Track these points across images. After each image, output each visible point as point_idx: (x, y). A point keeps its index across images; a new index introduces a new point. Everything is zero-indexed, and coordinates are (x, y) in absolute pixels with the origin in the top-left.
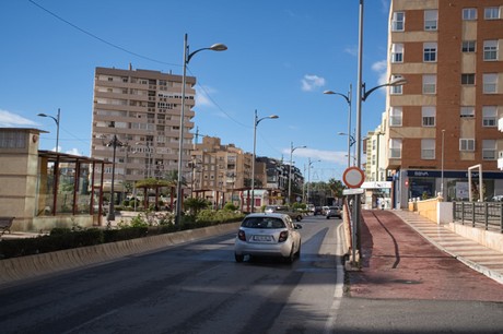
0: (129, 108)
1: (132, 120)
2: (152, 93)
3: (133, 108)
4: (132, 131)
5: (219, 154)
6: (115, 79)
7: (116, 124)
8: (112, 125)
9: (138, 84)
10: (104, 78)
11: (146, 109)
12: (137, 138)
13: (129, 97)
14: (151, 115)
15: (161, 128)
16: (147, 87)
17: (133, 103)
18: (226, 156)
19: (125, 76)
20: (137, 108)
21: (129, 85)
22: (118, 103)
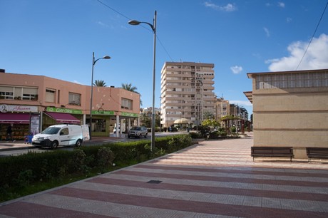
0: (182, 81)
1: (184, 87)
2: (193, 73)
3: (184, 81)
4: (184, 93)
5: (218, 103)
6: (175, 67)
7: (177, 90)
8: (174, 90)
9: (186, 69)
10: (170, 67)
11: (190, 82)
12: (187, 96)
13: (182, 75)
14: (193, 84)
15: (198, 90)
16: (190, 70)
17: (184, 78)
18: (222, 104)
19: (179, 65)
20: (186, 81)
21: (181, 70)
22: (177, 79)
